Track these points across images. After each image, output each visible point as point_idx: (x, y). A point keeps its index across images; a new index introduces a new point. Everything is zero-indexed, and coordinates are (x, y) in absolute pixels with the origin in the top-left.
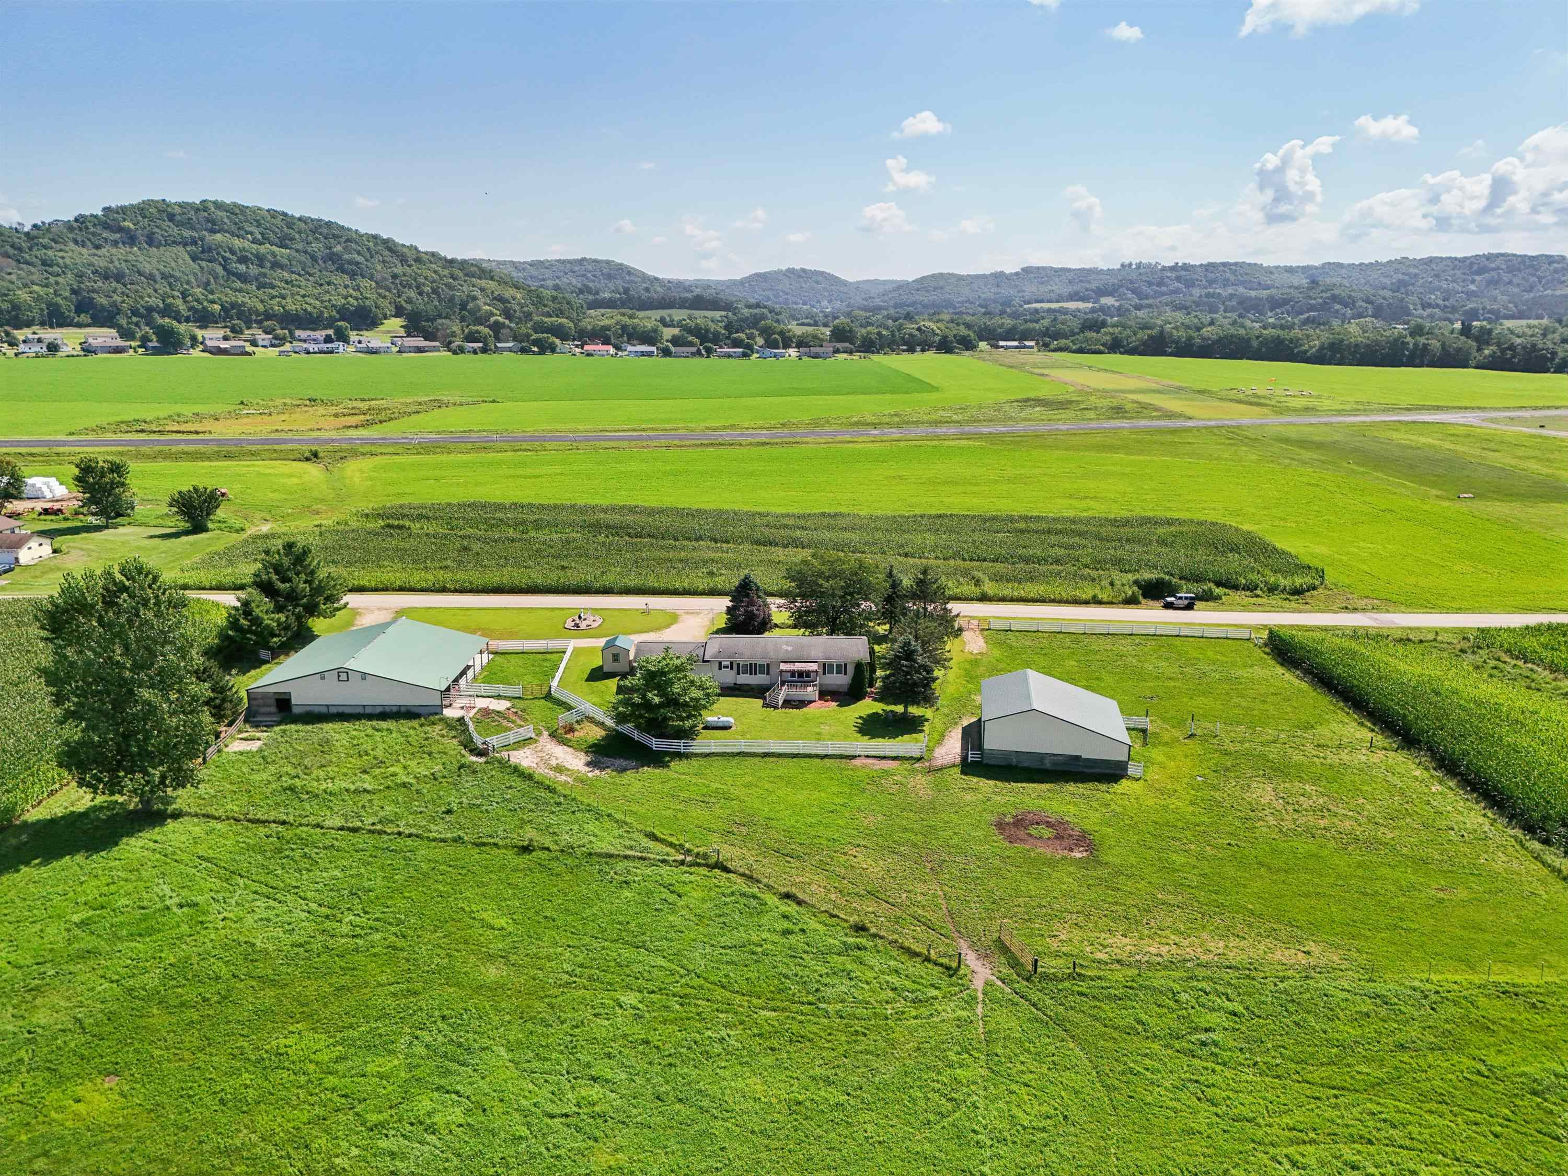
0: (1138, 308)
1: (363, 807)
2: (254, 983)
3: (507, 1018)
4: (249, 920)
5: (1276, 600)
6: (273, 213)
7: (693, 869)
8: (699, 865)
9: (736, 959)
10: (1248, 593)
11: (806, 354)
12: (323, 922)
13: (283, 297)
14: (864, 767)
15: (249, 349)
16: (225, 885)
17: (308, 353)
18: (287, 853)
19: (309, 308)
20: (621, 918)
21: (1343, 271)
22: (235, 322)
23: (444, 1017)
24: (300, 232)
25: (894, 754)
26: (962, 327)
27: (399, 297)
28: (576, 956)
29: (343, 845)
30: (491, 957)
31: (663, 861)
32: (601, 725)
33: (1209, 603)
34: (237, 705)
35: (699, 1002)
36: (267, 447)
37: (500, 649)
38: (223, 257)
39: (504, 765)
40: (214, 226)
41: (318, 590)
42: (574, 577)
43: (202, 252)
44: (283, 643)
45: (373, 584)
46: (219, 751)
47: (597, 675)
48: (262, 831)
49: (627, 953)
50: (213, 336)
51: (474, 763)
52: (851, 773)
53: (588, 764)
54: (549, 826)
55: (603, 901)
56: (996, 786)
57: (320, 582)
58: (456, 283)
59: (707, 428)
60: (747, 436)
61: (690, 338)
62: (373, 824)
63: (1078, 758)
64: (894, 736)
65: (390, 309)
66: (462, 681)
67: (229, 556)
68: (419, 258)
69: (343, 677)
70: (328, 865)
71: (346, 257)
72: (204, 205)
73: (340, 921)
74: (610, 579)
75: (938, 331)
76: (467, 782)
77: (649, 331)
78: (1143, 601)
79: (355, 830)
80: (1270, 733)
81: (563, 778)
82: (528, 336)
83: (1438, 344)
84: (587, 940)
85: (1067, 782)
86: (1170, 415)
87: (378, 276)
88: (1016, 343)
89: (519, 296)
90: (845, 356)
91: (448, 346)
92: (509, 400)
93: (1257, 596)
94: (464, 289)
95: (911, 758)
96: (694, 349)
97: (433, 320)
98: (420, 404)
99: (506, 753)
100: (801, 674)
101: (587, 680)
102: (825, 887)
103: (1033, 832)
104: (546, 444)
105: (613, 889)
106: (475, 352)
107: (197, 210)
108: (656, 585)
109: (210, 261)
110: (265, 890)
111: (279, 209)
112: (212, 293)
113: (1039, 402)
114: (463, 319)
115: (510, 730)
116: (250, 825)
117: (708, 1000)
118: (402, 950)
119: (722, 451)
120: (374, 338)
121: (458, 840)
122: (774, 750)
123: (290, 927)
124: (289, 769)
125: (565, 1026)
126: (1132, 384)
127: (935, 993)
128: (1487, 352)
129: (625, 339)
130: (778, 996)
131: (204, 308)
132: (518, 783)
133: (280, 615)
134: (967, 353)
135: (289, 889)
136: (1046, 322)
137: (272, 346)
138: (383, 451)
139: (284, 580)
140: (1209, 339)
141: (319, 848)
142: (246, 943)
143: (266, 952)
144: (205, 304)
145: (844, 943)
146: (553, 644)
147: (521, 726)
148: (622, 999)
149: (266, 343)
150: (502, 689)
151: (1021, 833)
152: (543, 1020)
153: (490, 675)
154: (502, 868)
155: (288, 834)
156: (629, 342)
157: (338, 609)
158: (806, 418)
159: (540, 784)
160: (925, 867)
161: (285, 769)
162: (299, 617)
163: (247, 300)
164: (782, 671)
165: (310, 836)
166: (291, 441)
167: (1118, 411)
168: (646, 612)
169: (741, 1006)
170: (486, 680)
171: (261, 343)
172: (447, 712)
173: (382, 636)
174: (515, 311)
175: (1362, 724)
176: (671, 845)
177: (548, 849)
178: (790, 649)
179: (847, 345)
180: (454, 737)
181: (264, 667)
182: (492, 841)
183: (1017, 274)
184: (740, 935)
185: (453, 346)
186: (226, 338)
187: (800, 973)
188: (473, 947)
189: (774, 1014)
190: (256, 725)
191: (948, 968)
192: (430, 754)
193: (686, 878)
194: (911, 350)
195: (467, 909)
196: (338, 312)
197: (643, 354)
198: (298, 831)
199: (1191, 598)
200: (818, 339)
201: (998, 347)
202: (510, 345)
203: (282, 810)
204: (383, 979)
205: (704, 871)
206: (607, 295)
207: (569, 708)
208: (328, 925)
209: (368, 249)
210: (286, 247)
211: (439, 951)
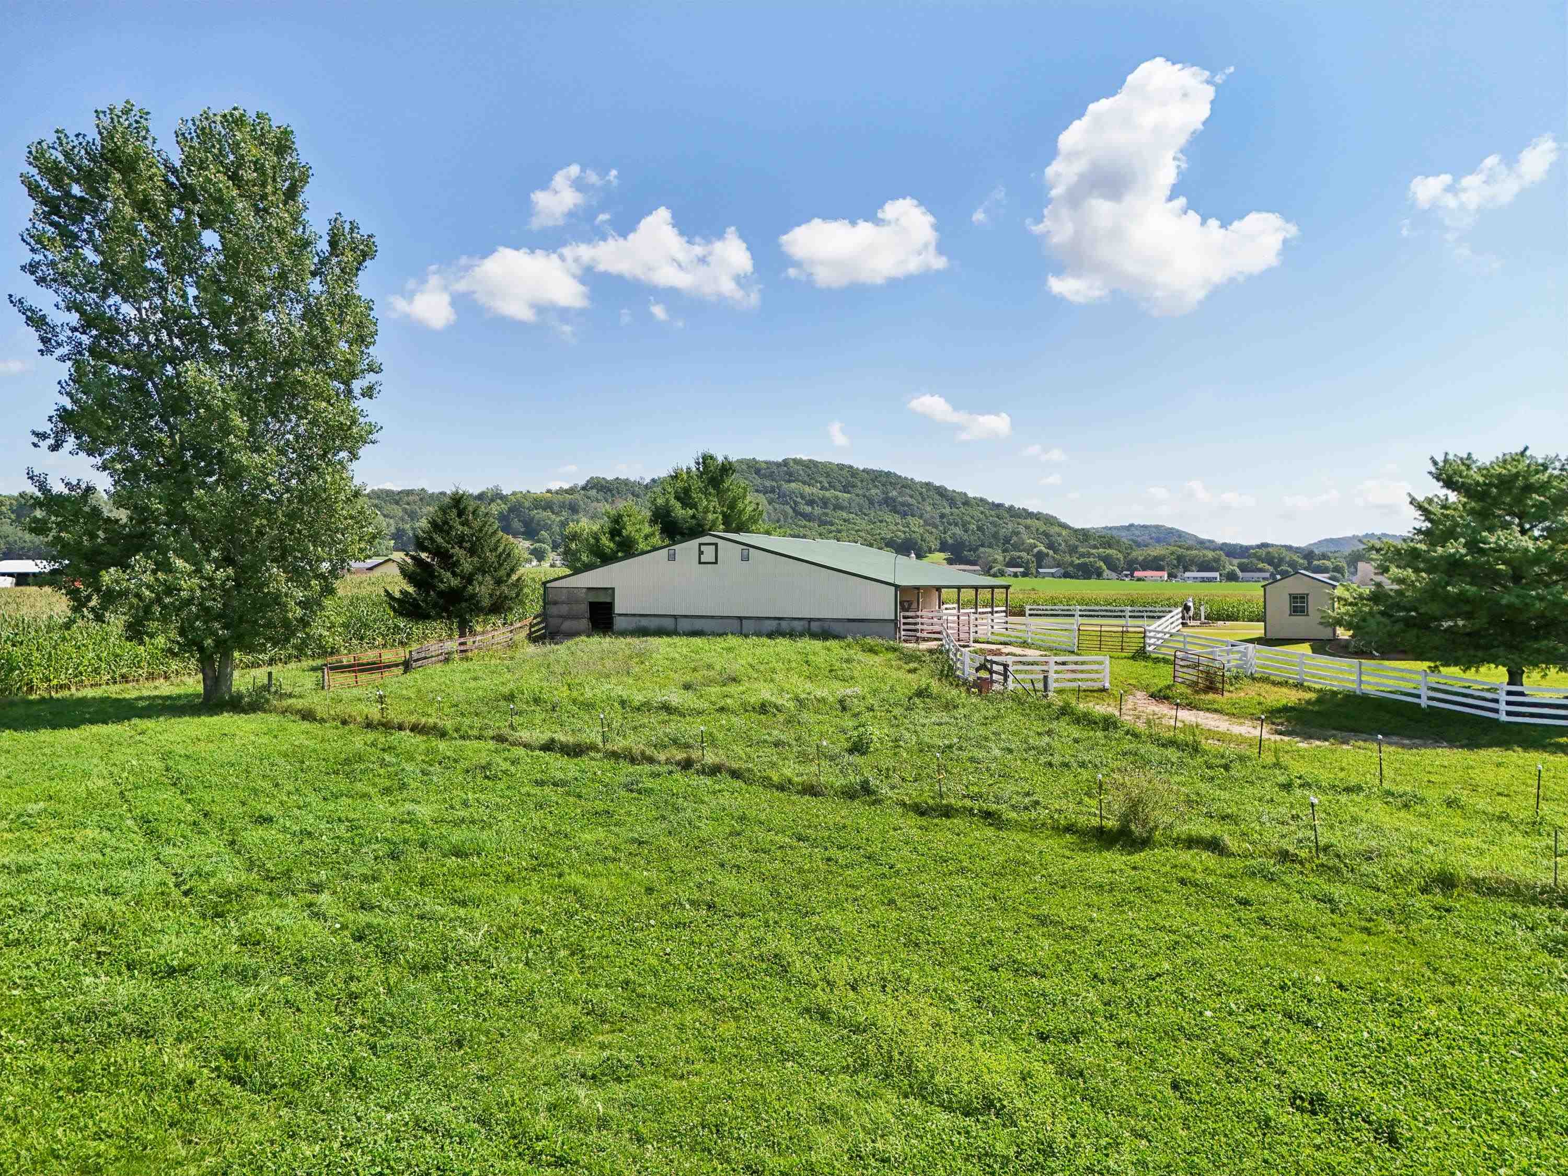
6: (841, 467)
24: (862, 481)
27: (945, 533)
38: (794, 501)
40: (791, 477)
43: (778, 497)
58: (1001, 522)
61: (1261, 565)
65: (935, 544)
68: (967, 502)
69: (709, 553)
71: (900, 499)
72: (785, 462)
77: (1209, 561)
82: (1072, 562)
87: (927, 516)
89: (1064, 533)
91: (988, 571)
94: (1009, 527)
97: (975, 550)
106: (1016, 575)
107: (779, 466)
111: (846, 463)
114: (1005, 549)
129: (1180, 567)
156: (1186, 570)
174: (1060, 544)
185: (994, 570)
197: (1203, 580)
202: (1053, 571)
209: (921, 494)
210: (848, 492)
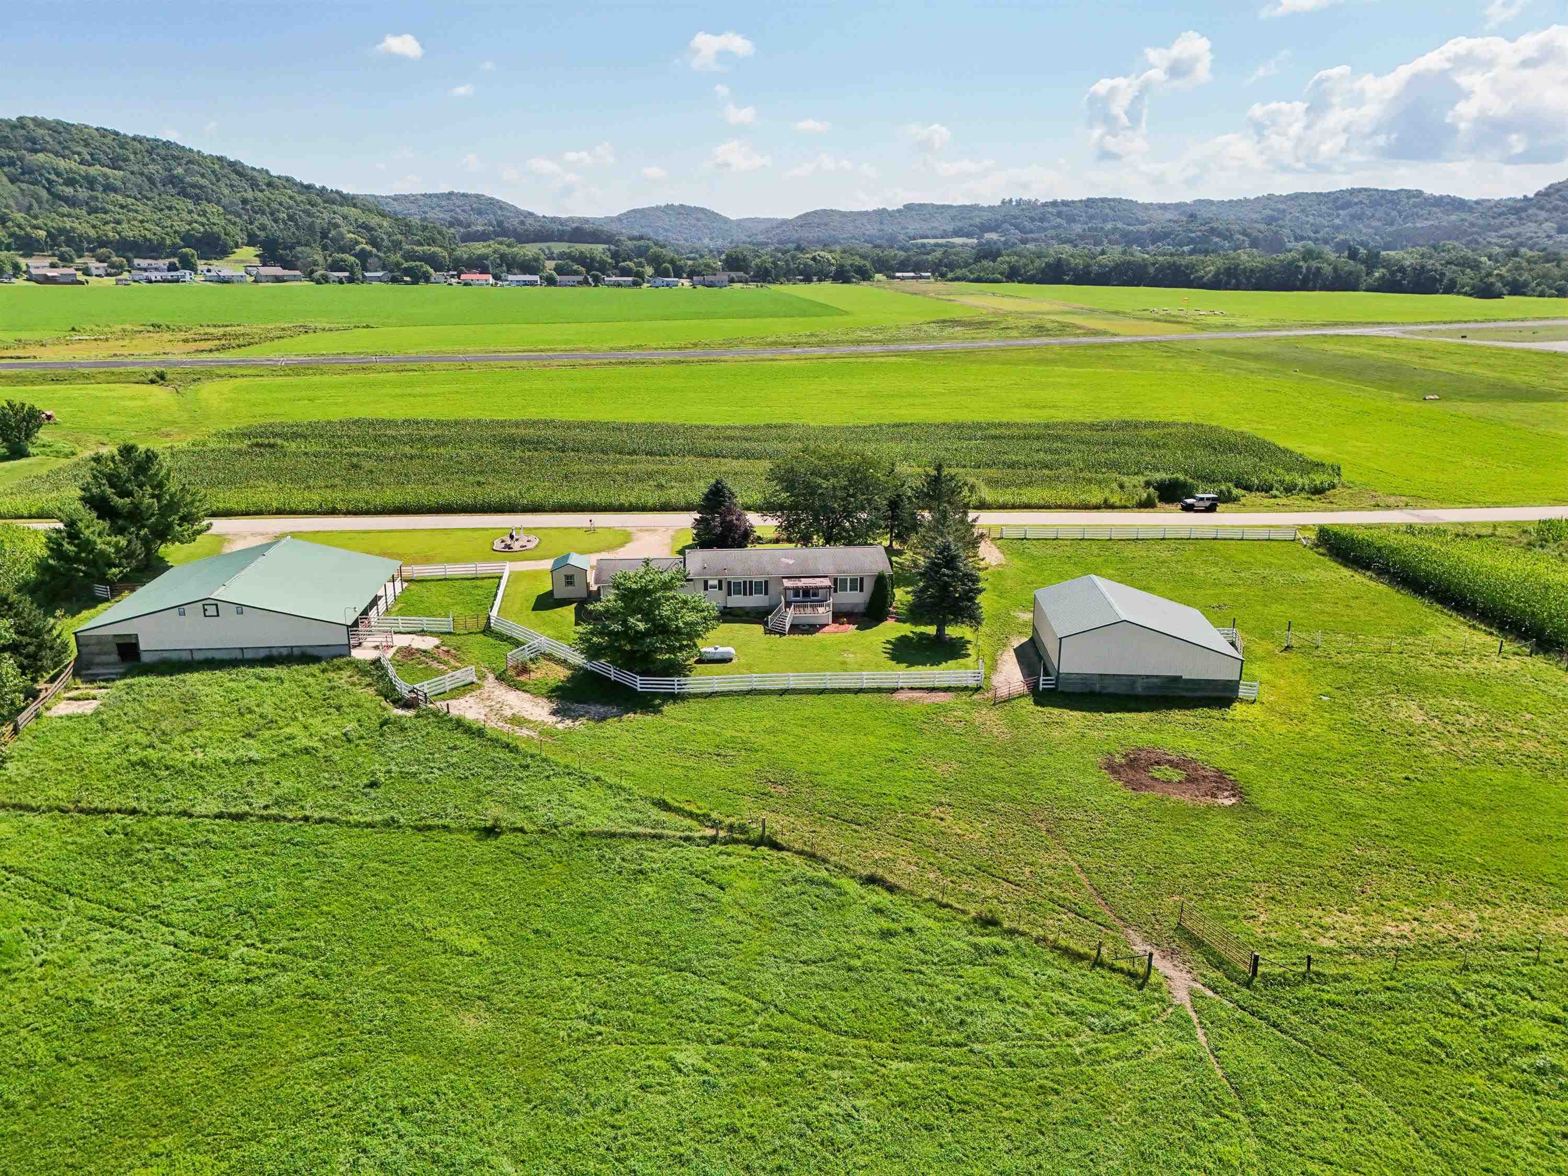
0: (1025, 242)
1: (250, 783)
2: (91, 1070)
3: (506, 1102)
4: (83, 963)
5: (1296, 500)
6: (104, 133)
7: (730, 848)
8: (736, 841)
9: (829, 980)
10: (1263, 494)
11: (700, 283)
12: (199, 960)
13: (118, 222)
14: (912, 701)
15: (80, 277)
16: (46, 909)
17: (150, 281)
18: (140, 856)
19: (148, 235)
20: (648, 926)
21: (1214, 208)
22: (63, 249)
23: (403, 1110)
24: (135, 153)
25: (946, 685)
26: (857, 258)
27: (251, 223)
28: (592, 990)
29: (225, 839)
30: (463, 1001)
31: (687, 839)
32: (564, 662)
33: (1229, 505)
34: (60, 653)
35: (795, 1054)
36: (102, 370)
37: (416, 576)
38: (47, 180)
39: (442, 719)
40: (34, 144)
41: (172, 507)
42: (494, 493)
43: (23, 174)
44: (125, 576)
45: (243, 507)
46: (38, 716)
47: (546, 602)
48: (101, 825)
49: (667, 981)
50: (39, 265)
51: (400, 717)
52: (898, 709)
53: (554, 713)
54: (517, 797)
55: (615, 901)
56: (1085, 717)
57: (172, 496)
58: (314, 210)
59: (611, 348)
60: (659, 355)
61: (575, 267)
62: (266, 807)
63: (1177, 679)
64: (936, 662)
65: (241, 237)
66: (373, 613)
67: (54, 481)
68: (272, 183)
69: (211, 610)
70: (202, 871)
71: (188, 179)
72: (21, 123)
73: (225, 957)
74: (538, 495)
75: (833, 261)
76: (395, 743)
77: (530, 260)
78: (1159, 505)
79: (238, 817)
80: (1377, 643)
81: (525, 732)
82: (398, 265)
83: (1330, 268)
84: (603, 964)
85: (1170, 708)
86: (1096, 333)
87: (225, 201)
88: (912, 274)
89: (385, 224)
90: (740, 285)
91: (310, 276)
92: (384, 325)
93: (1275, 497)
94: (323, 216)
95: (966, 688)
96: (581, 278)
97: (292, 248)
98: (283, 329)
99: (444, 704)
100: (807, 592)
101: (534, 609)
102: (917, 864)
103: (1157, 775)
104: (434, 364)
105: (625, 883)
106: (341, 282)
107: (13, 127)
108: (596, 500)
109: (32, 184)
110: (107, 913)
111: (109, 127)
112: (36, 217)
113: (955, 323)
114: (325, 248)
115: (443, 673)
116: (83, 817)
117: (807, 1050)
118: (326, 998)
119: (633, 369)
120: (223, 267)
121: (391, 823)
122: (792, 685)
123: (148, 971)
124: (140, 737)
125: (599, 1110)
126: (1045, 307)
127: (1132, 1016)
128: (1377, 274)
129: (505, 268)
130: (908, 1035)
131: (27, 234)
132: (465, 741)
133: (119, 538)
134: (865, 283)
135: (142, 910)
136: (938, 254)
137: (108, 275)
138: (245, 372)
139: (123, 494)
140: (1106, 266)
141: (187, 846)
142: (77, 1000)
143: (109, 1015)
144: (28, 229)
145: (976, 947)
146: (484, 568)
147: (457, 668)
148: (679, 1057)
149: (101, 272)
150: (425, 622)
151: (1143, 777)
152: (565, 1102)
153: (405, 605)
154: (460, 860)
155: (141, 828)
156: (509, 272)
157: (199, 532)
158: (718, 338)
159: (495, 741)
160: (1039, 829)
161: (133, 737)
162: (146, 542)
163: (76, 225)
164: (787, 589)
165: (173, 829)
166: (133, 364)
167: (1040, 330)
168: (591, 530)
169: (857, 1056)
170: (401, 612)
171: (95, 272)
172: (357, 654)
173: (261, 559)
174: (382, 239)
175: (1474, 627)
176: (691, 815)
177: (522, 830)
178: (791, 562)
179: (741, 274)
180: (369, 685)
181: (100, 607)
182: (440, 822)
183: (899, 211)
184: (824, 943)
185: (317, 275)
186: (53, 266)
187: (928, 997)
188: (434, 985)
189: (910, 1066)
190: (91, 679)
191: (1132, 975)
192: (338, 708)
193: (722, 860)
194: (808, 280)
195: (418, 925)
196: (182, 239)
197: (526, 283)
198: (155, 823)
199: (1213, 499)
200: (711, 268)
201: (894, 278)
202: (380, 274)
203: (131, 793)
204: (299, 1048)
205: (746, 850)
206: (480, 228)
207: (517, 644)
208: (207, 964)
209: (214, 172)
210: (120, 169)
211: (382, 996)
